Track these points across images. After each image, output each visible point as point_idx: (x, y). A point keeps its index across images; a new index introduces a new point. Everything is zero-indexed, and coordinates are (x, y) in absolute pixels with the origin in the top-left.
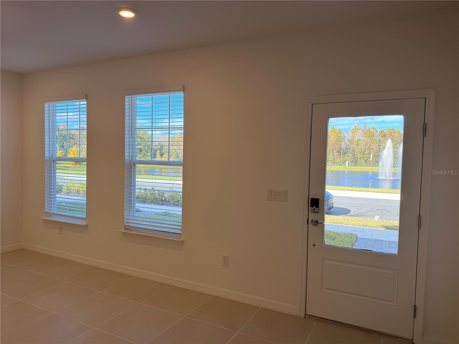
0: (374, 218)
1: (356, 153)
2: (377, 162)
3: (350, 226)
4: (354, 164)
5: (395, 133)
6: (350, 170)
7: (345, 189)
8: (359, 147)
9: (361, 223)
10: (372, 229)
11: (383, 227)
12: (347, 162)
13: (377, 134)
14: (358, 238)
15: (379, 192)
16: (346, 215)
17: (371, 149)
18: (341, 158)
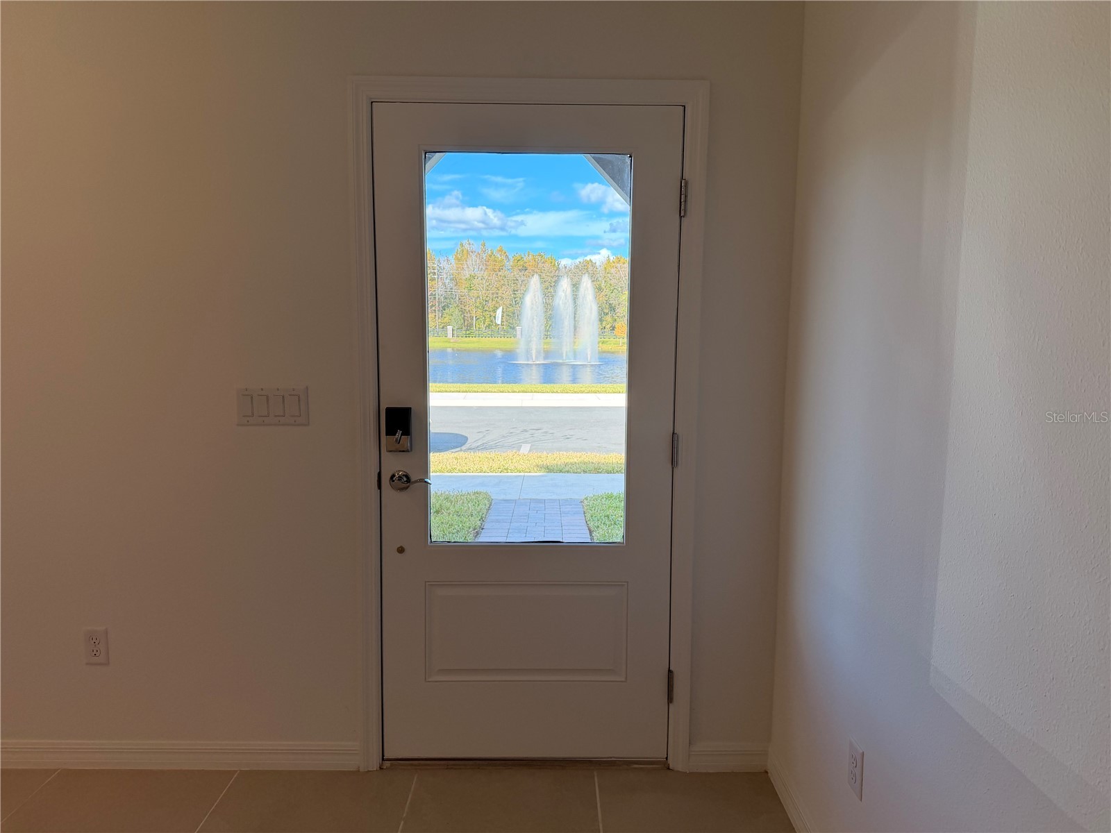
0: (519, 450)
1: (467, 308)
2: (511, 328)
3: (472, 474)
4: (464, 332)
5: (544, 263)
6: (456, 346)
7: (452, 389)
8: (474, 293)
9: (495, 466)
10: (519, 476)
11: (543, 470)
12: (450, 328)
13: (509, 264)
14: (493, 502)
15: (523, 392)
16: (459, 449)
17: (500, 298)
18: (437, 318)
